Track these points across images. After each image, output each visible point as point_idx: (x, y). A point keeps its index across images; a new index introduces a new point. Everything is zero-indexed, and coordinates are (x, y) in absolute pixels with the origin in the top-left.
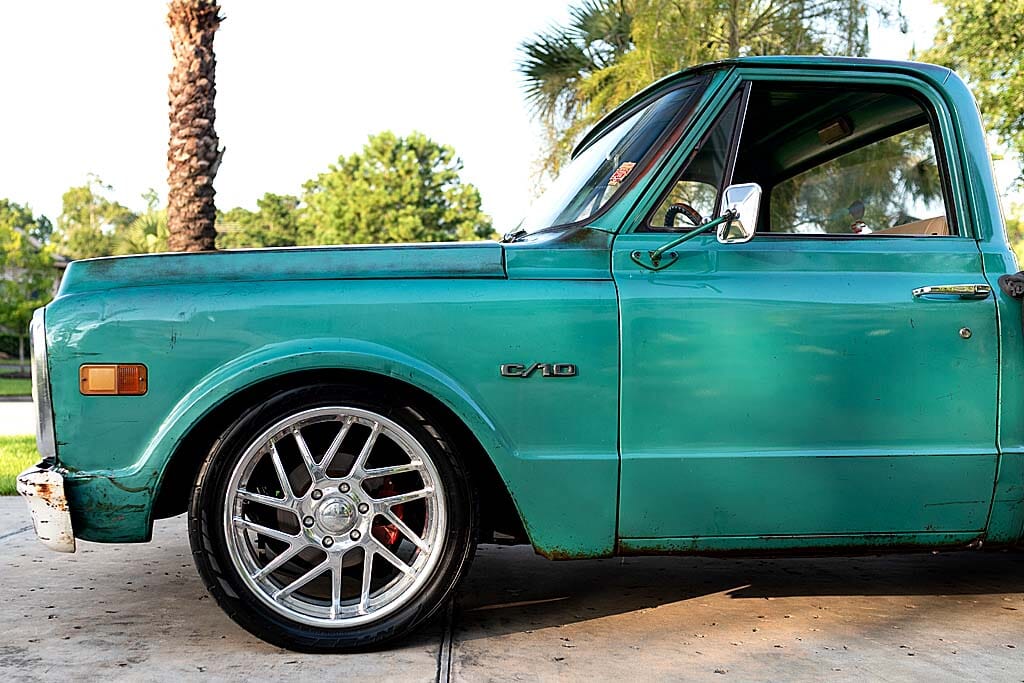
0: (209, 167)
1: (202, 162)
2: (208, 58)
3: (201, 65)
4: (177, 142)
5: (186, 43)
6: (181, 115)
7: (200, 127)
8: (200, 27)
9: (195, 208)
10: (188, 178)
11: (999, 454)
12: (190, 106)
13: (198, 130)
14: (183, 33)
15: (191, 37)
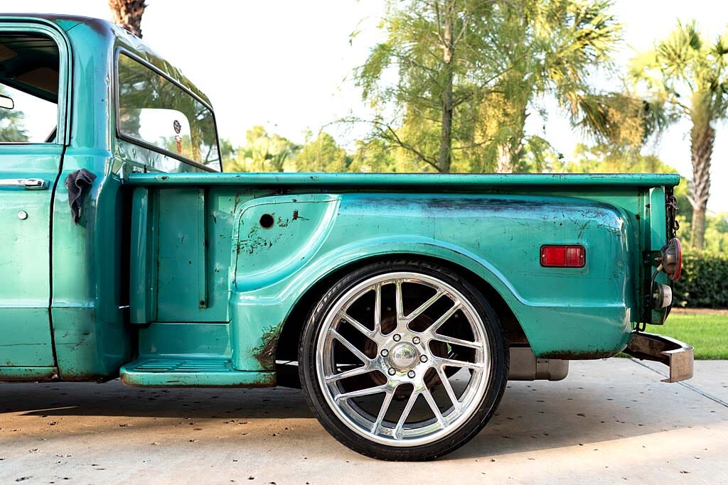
11: (51, 308)
15: (121, 18)
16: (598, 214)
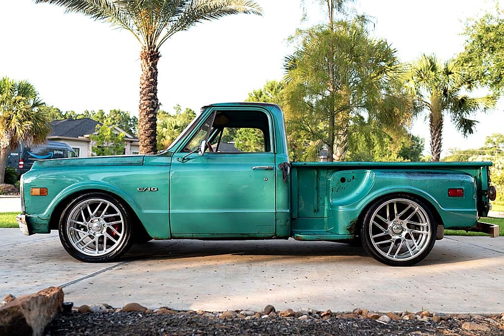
0: (154, 111)
1: (151, 109)
2: (154, 71)
3: (151, 74)
4: (142, 102)
5: (146, 66)
6: (144, 92)
7: (151, 96)
8: (151, 60)
9: (148, 126)
10: (146, 115)
11: (276, 212)
12: (147, 89)
13: (149, 98)
14: (145, 63)
15: (148, 64)
16: (467, 178)
